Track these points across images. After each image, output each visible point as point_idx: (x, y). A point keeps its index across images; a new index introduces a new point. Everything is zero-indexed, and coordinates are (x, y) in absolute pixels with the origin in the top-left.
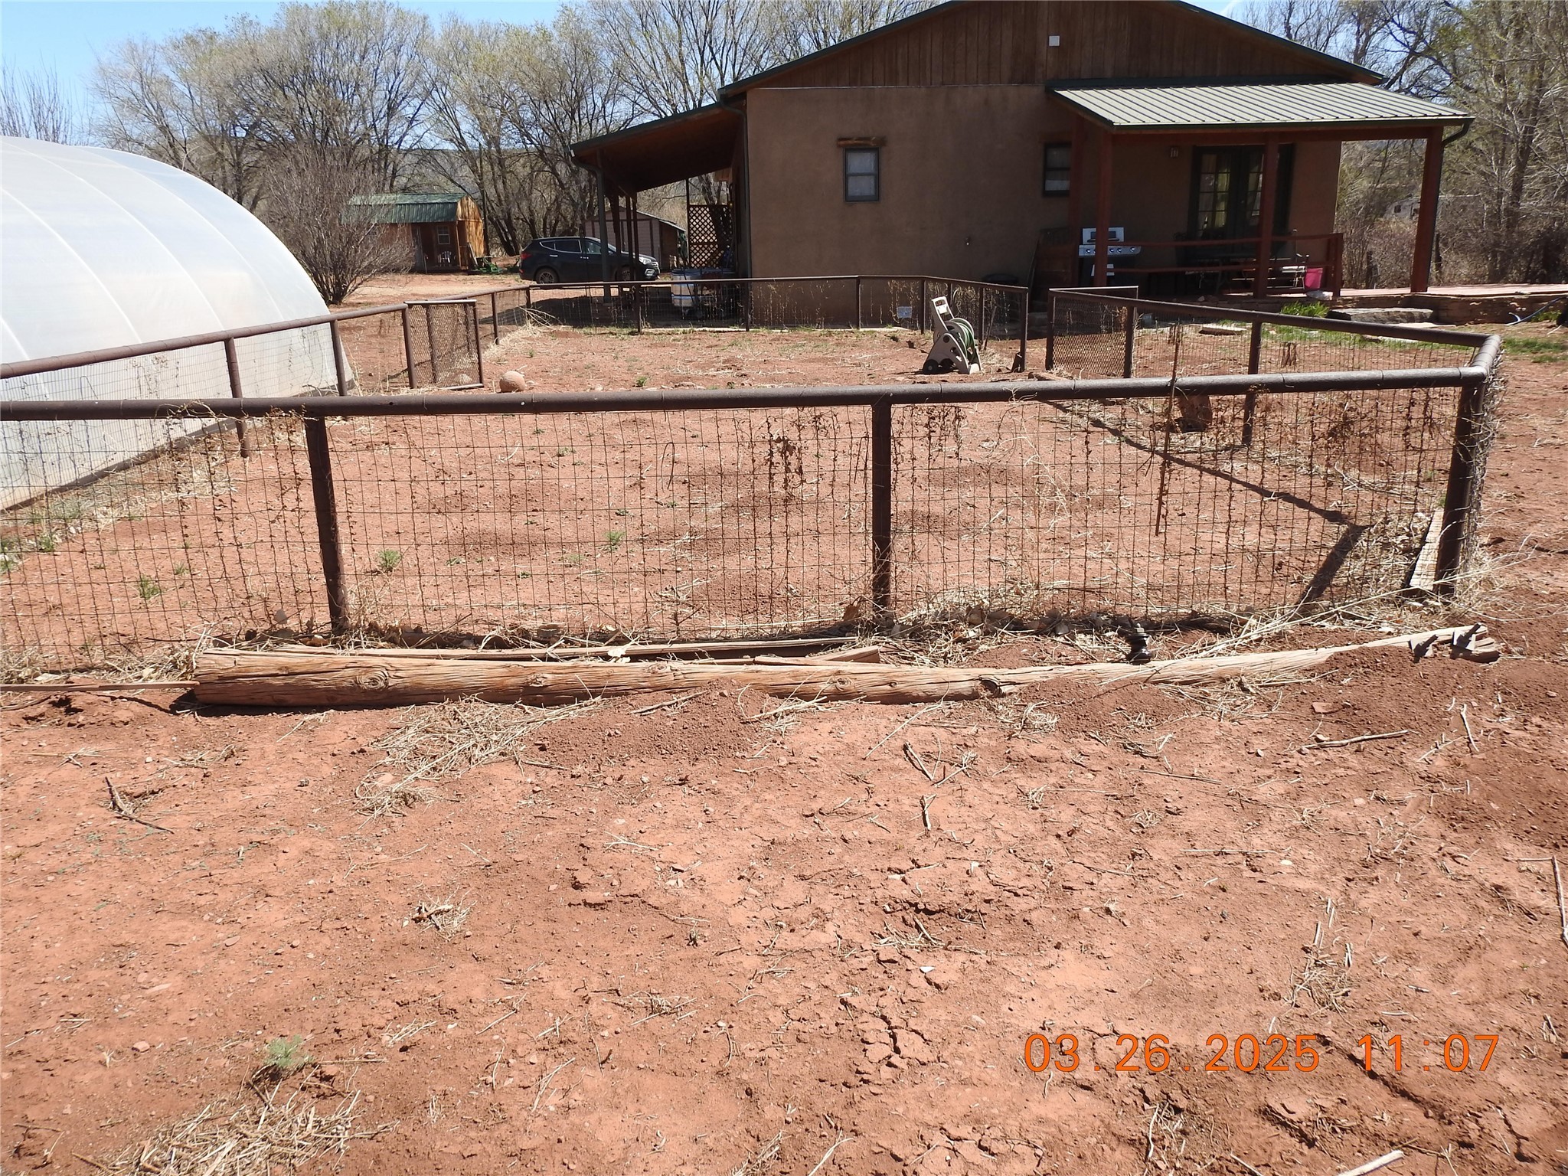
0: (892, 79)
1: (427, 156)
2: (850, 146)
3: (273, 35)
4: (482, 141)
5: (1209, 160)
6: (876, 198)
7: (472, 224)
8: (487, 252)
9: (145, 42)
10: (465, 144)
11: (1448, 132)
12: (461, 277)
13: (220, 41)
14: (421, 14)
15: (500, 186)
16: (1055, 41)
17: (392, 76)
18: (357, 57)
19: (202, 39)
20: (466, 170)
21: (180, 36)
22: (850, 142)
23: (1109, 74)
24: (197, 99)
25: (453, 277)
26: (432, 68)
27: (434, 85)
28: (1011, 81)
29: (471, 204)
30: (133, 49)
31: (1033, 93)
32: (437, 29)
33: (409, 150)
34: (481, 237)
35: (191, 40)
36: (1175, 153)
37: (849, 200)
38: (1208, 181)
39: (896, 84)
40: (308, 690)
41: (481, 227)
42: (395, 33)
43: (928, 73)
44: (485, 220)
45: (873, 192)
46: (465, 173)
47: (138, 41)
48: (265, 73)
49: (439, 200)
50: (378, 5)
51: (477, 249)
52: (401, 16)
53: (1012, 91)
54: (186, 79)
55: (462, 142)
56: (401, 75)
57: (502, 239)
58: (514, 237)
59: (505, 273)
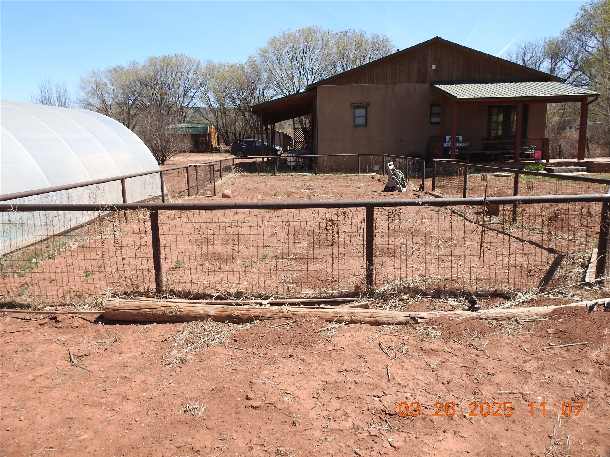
0: (372, 81)
1: (197, 110)
2: (355, 106)
3: (144, 68)
4: (218, 105)
5: (495, 110)
6: (366, 125)
7: (213, 134)
8: (218, 145)
9: (98, 71)
10: (212, 106)
11: (590, 99)
12: (209, 154)
13: (125, 70)
14: (197, 60)
15: (224, 121)
16: (434, 67)
17: (186, 82)
18: (173, 75)
19: (118, 69)
20: (212, 115)
21: (111, 68)
22: (356, 105)
23: (455, 79)
24: (116, 90)
25: (205, 154)
26: (201, 79)
27: (201, 84)
28: (417, 82)
29: (213, 127)
30: (94, 73)
31: (426, 86)
32: (203, 65)
33: (191, 108)
34: (216, 139)
35: (115, 70)
36: (481, 108)
37: (355, 126)
38: (494, 118)
39: (373, 83)
40: (146, 315)
41: (216, 135)
42: (188, 66)
43: (385, 79)
44: (218, 133)
45: (364, 123)
46: (211, 116)
47: (96, 70)
48: (140, 81)
49: (201, 126)
50: (182, 57)
51: (215, 143)
52: (190, 61)
53: (418, 86)
54: (112, 83)
55: (210, 105)
56: (189, 81)
57: (224, 140)
58: (228, 139)
59: (225, 152)
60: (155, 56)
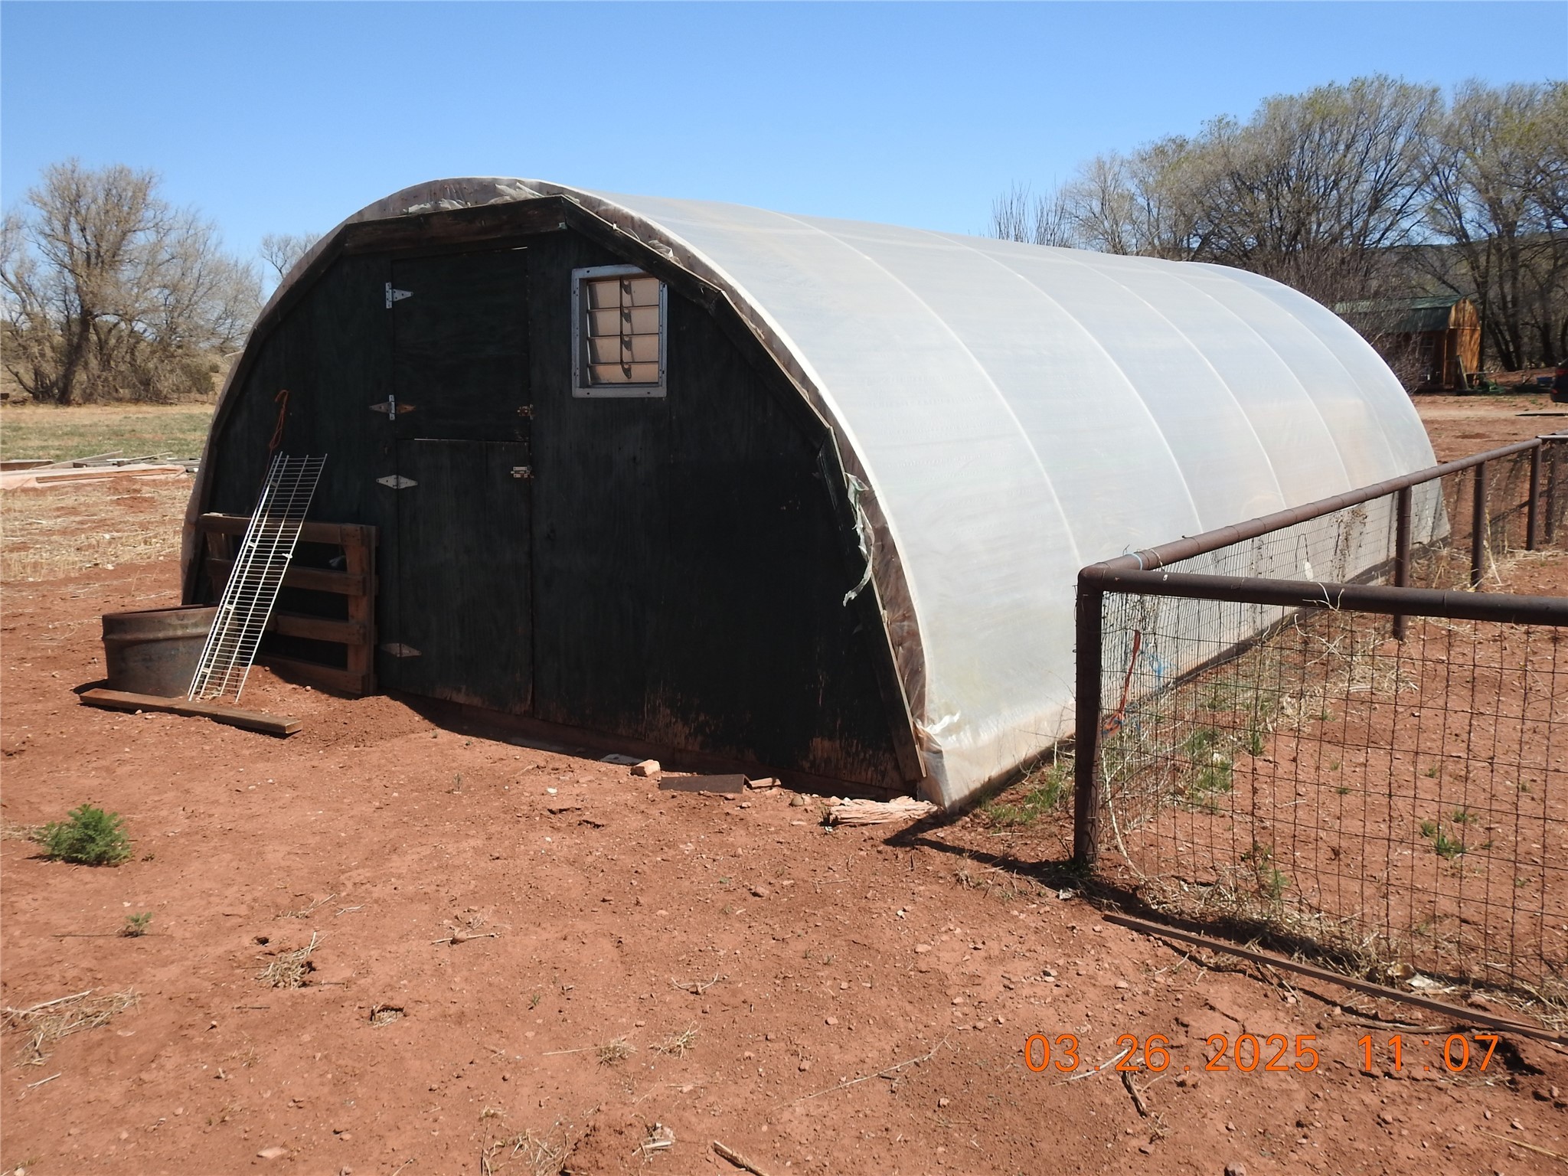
1: (1413, 253)
3: (1250, 135)
4: (1494, 230)
7: (1467, 332)
8: (1481, 367)
9: (1113, 159)
10: (1466, 236)
12: (1451, 399)
13: (1189, 147)
14: (1429, 87)
15: (1507, 287)
17: (1383, 164)
18: (1342, 147)
19: (1170, 149)
20: (1464, 268)
21: (1148, 148)
24: (1155, 211)
25: (1439, 398)
26: (1436, 147)
27: (1435, 167)
29: (1469, 307)
30: (1101, 165)
32: (1448, 102)
33: (1391, 248)
34: (1476, 348)
35: (1160, 151)
41: (1477, 335)
42: (1393, 114)
44: (1482, 329)
46: (1462, 270)
47: (1106, 158)
48: (1234, 176)
49: (1427, 305)
50: (1376, 84)
51: (1468, 362)
52: (1404, 92)
54: (1147, 192)
55: (1462, 233)
56: (1393, 162)
57: (1500, 350)
58: (1517, 348)
59: (1507, 393)
60: (1287, 92)
